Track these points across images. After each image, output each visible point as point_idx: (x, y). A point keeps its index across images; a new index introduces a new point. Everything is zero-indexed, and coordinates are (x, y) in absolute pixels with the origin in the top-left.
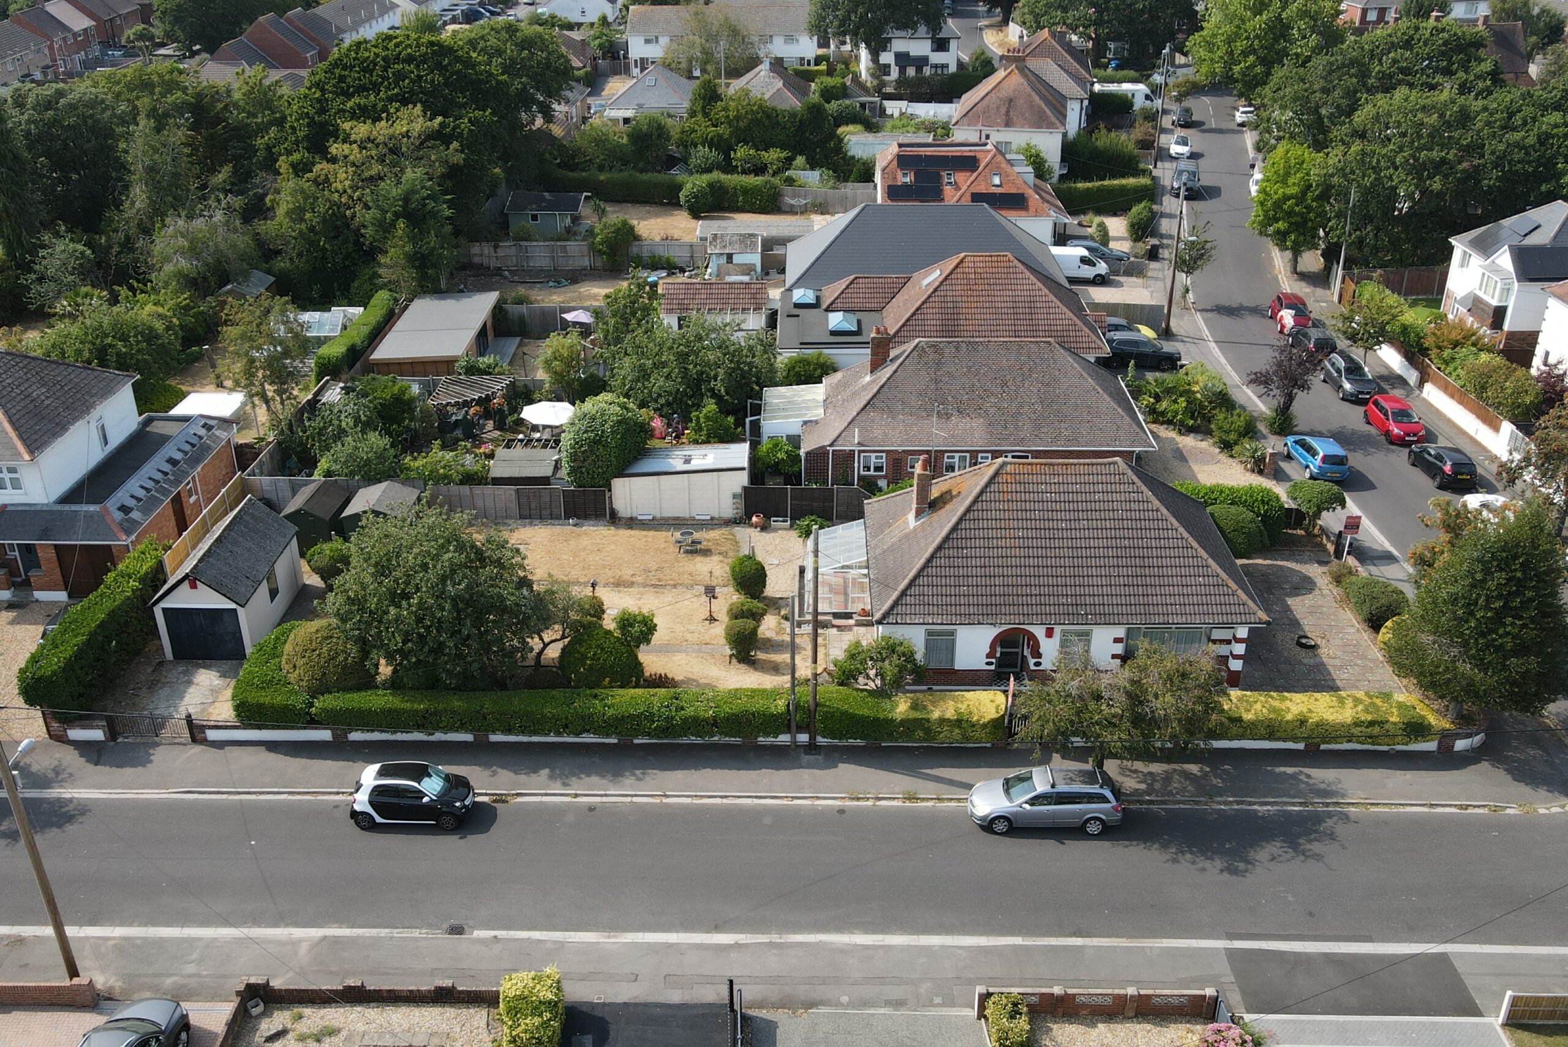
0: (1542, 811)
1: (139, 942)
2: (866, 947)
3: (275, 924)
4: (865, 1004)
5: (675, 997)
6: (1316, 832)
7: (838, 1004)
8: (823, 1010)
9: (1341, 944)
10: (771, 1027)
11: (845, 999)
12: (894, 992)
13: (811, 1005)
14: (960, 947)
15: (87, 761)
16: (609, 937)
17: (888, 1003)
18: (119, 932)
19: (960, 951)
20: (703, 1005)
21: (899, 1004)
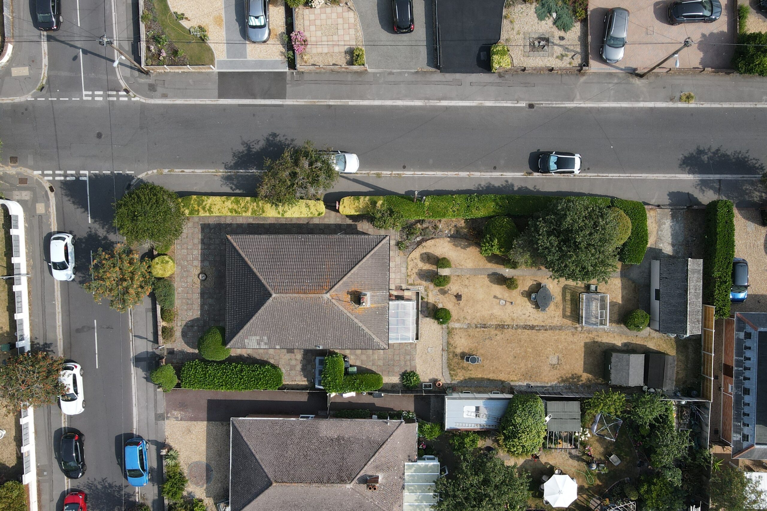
0: (155, 171)
1: (633, 100)
2: (398, 99)
3: (591, 108)
4: (400, 73)
5: (458, 76)
6: (239, 157)
7: (408, 73)
8: (413, 71)
9: (248, 103)
10: (429, 64)
11: (406, 75)
12: (391, 78)
13: (417, 73)
14: (369, 99)
15: (693, 195)
16: (481, 103)
17: (393, 74)
18: (641, 105)
19: (369, 97)
20: (449, 72)
21: (391, 73)
